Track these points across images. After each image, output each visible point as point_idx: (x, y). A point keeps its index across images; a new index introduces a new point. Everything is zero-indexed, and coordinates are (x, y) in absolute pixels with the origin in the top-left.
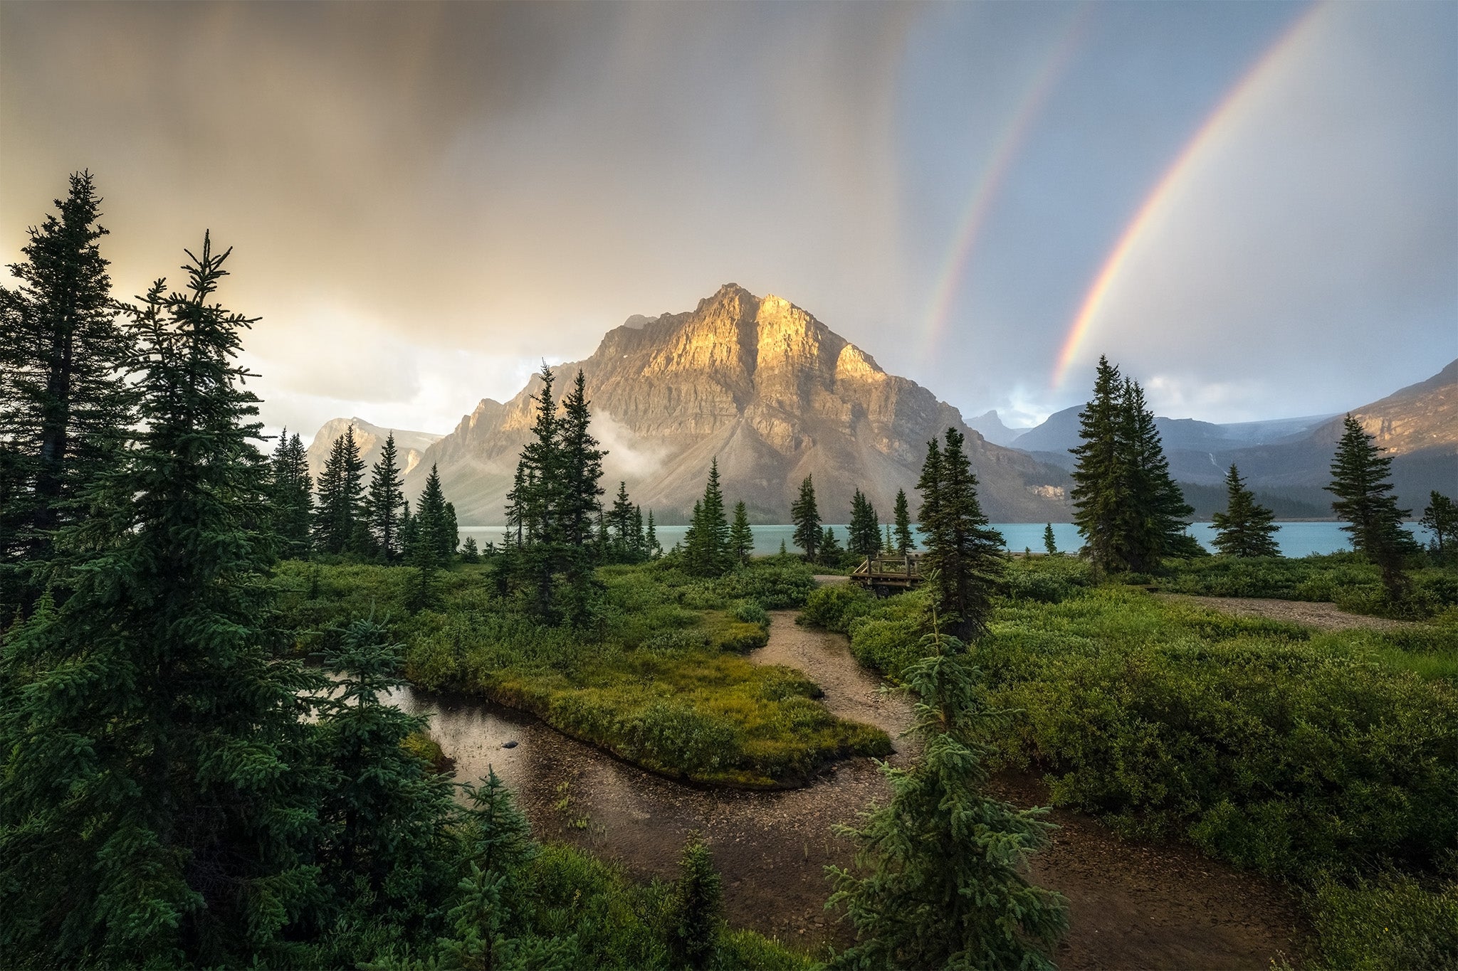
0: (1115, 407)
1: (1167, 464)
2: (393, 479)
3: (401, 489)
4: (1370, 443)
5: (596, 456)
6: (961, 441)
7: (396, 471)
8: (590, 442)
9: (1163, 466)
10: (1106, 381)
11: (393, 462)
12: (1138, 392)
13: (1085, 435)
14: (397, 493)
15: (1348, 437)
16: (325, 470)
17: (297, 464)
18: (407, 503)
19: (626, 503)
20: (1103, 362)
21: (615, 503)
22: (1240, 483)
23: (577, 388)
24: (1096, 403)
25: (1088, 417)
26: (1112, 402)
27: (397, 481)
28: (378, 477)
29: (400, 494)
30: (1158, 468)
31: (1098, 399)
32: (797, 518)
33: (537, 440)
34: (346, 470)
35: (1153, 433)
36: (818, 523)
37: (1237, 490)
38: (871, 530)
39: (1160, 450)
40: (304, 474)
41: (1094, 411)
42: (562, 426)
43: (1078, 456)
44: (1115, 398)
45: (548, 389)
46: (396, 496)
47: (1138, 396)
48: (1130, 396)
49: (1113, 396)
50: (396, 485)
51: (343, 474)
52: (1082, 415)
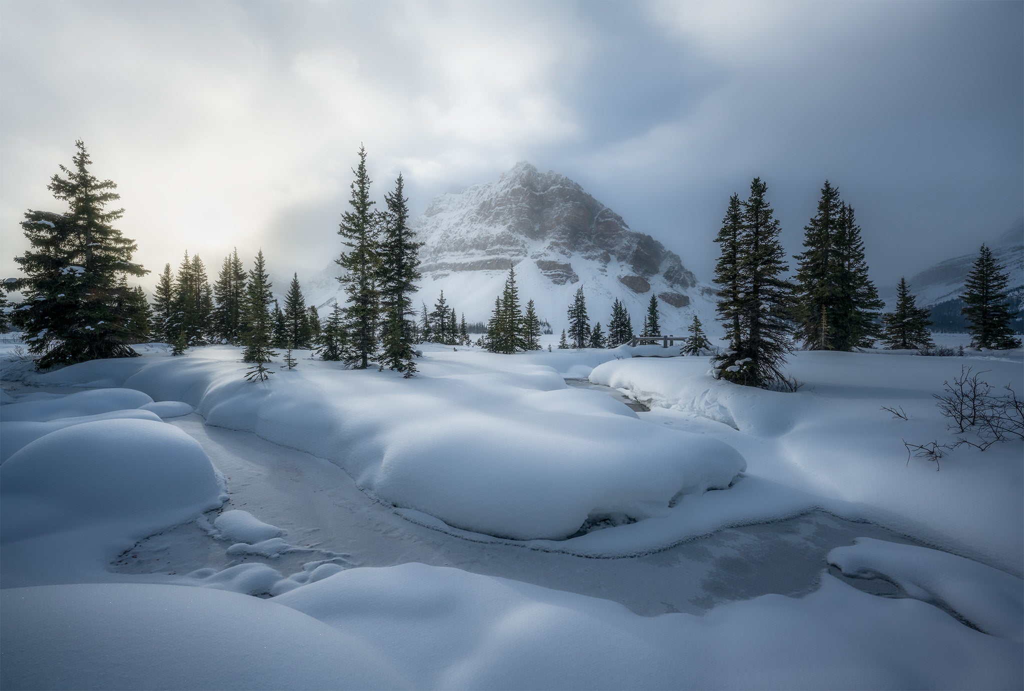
0: (832, 222)
1: (868, 267)
2: (264, 282)
3: (270, 289)
4: (995, 265)
5: (414, 247)
6: (764, 190)
7: (266, 276)
8: (410, 234)
9: (864, 270)
10: (827, 201)
11: (263, 269)
12: (851, 211)
13: (808, 244)
14: (268, 293)
15: (981, 260)
16: (219, 279)
17: (199, 275)
18: (276, 301)
19: (444, 306)
20: (827, 185)
21: (436, 305)
22: (907, 289)
23: (397, 186)
24: (819, 218)
25: (810, 229)
26: (831, 217)
27: (267, 284)
28: (253, 280)
29: (270, 293)
30: (860, 271)
31: (820, 214)
32: (572, 317)
33: (352, 210)
34: (234, 280)
35: (859, 243)
36: (587, 322)
37: (904, 295)
38: (625, 328)
39: (863, 257)
40: (205, 283)
41: (816, 225)
42: (384, 217)
43: (800, 262)
44: (834, 214)
45: (363, 162)
46: (267, 296)
47: (850, 213)
48: (844, 213)
49: (832, 212)
50: (267, 287)
51: (233, 283)
52: (806, 228)
